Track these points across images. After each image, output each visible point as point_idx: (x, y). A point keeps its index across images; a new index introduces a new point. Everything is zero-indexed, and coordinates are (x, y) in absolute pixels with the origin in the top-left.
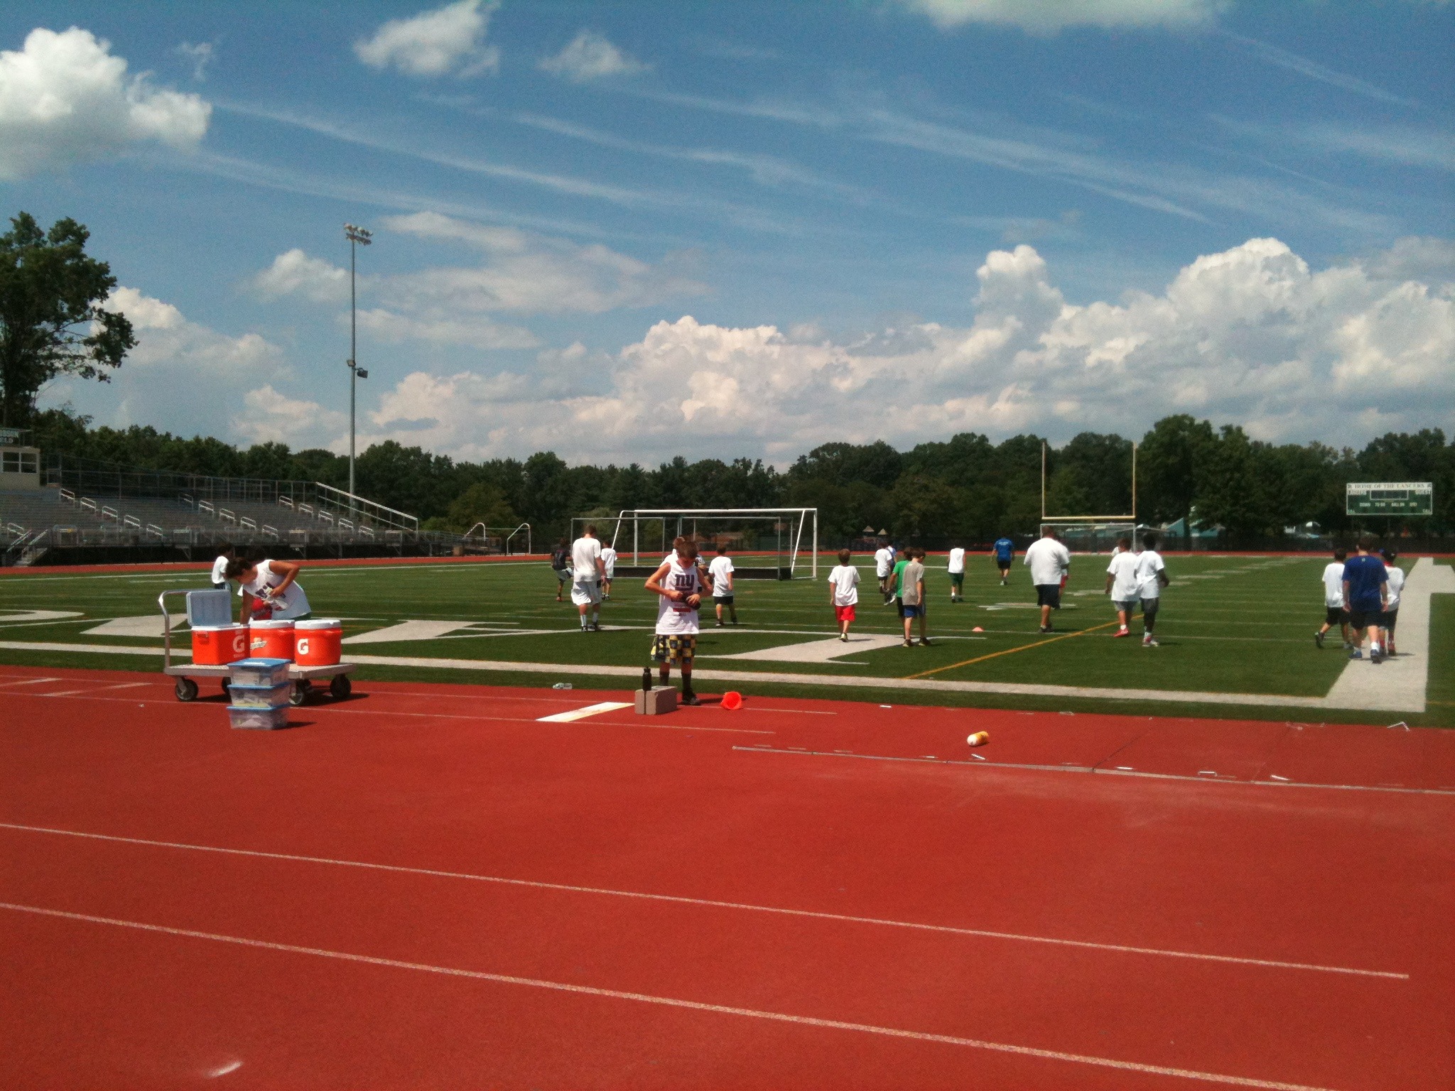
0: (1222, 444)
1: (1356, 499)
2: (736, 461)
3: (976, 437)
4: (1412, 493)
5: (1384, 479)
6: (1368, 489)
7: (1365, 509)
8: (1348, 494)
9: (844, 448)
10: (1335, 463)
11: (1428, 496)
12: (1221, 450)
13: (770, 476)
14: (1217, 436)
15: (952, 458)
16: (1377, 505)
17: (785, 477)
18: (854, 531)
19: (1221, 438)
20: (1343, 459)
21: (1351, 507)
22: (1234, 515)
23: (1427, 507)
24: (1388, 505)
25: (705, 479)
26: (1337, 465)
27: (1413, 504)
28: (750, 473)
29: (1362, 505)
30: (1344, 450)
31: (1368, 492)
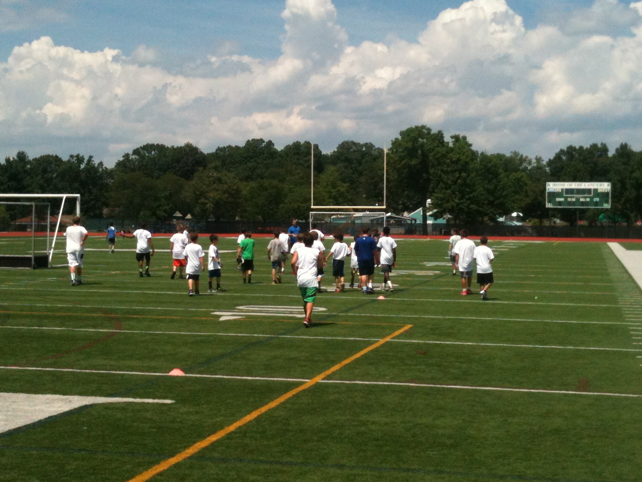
0: (452, 150)
1: (554, 195)
2: (72, 156)
3: (264, 142)
4: (596, 190)
5: (574, 180)
6: (562, 187)
7: (560, 203)
8: (547, 191)
9: (160, 148)
10: (529, 168)
11: (607, 194)
12: (451, 155)
13: (100, 170)
14: (448, 143)
15: (246, 158)
16: (569, 200)
17: (112, 171)
18: (166, 215)
19: (451, 145)
20: (535, 165)
21: (549, 202)
22: (461, 206)
23: (607, 202)
24: (578, 199)
25: (45, 171)
26: (531, 170)
27: (597, 199)
28: (82, 166)
29: (558, 199)
30: (536, 159)
31: (562, 190)
